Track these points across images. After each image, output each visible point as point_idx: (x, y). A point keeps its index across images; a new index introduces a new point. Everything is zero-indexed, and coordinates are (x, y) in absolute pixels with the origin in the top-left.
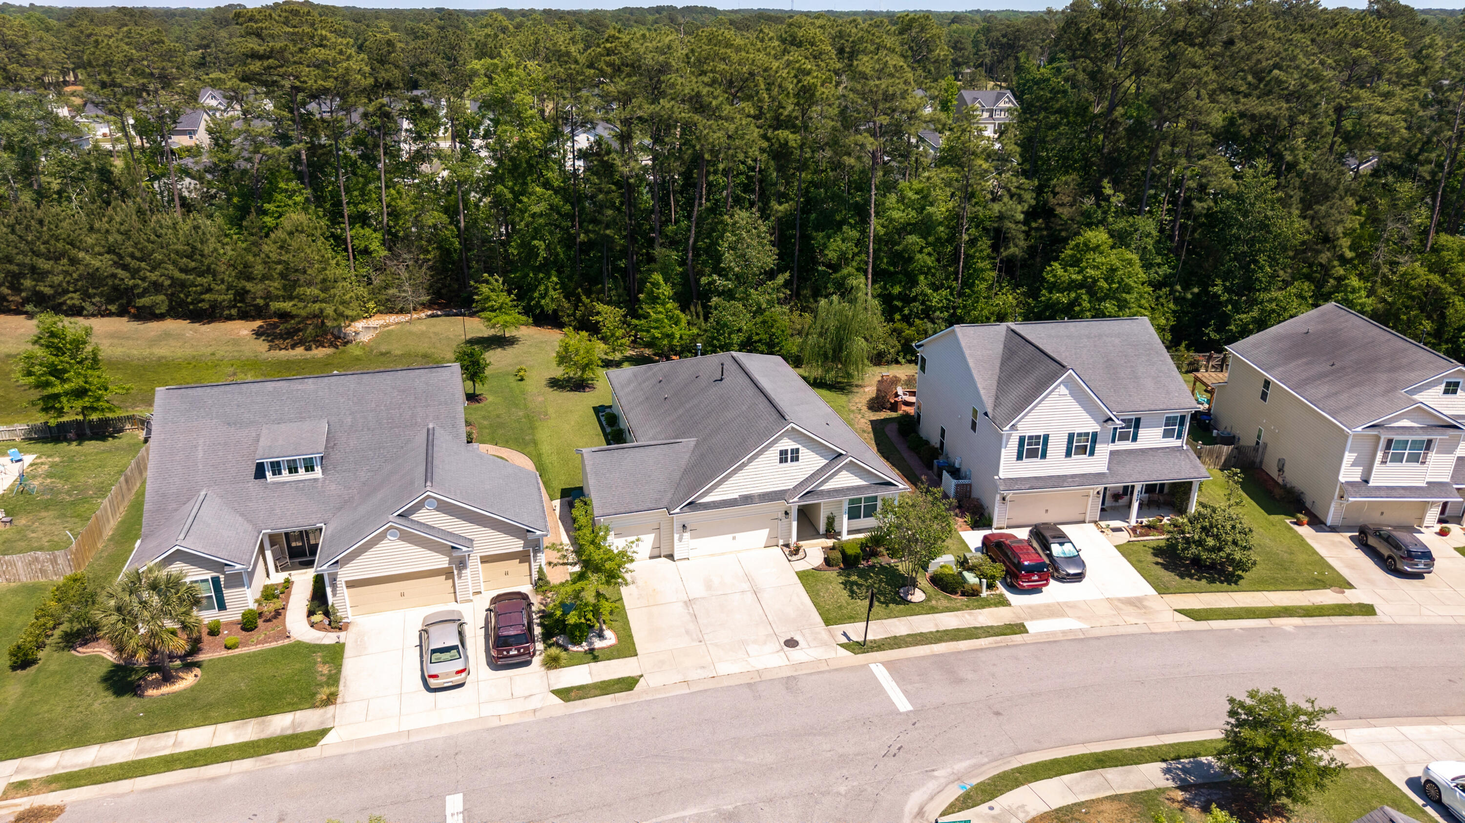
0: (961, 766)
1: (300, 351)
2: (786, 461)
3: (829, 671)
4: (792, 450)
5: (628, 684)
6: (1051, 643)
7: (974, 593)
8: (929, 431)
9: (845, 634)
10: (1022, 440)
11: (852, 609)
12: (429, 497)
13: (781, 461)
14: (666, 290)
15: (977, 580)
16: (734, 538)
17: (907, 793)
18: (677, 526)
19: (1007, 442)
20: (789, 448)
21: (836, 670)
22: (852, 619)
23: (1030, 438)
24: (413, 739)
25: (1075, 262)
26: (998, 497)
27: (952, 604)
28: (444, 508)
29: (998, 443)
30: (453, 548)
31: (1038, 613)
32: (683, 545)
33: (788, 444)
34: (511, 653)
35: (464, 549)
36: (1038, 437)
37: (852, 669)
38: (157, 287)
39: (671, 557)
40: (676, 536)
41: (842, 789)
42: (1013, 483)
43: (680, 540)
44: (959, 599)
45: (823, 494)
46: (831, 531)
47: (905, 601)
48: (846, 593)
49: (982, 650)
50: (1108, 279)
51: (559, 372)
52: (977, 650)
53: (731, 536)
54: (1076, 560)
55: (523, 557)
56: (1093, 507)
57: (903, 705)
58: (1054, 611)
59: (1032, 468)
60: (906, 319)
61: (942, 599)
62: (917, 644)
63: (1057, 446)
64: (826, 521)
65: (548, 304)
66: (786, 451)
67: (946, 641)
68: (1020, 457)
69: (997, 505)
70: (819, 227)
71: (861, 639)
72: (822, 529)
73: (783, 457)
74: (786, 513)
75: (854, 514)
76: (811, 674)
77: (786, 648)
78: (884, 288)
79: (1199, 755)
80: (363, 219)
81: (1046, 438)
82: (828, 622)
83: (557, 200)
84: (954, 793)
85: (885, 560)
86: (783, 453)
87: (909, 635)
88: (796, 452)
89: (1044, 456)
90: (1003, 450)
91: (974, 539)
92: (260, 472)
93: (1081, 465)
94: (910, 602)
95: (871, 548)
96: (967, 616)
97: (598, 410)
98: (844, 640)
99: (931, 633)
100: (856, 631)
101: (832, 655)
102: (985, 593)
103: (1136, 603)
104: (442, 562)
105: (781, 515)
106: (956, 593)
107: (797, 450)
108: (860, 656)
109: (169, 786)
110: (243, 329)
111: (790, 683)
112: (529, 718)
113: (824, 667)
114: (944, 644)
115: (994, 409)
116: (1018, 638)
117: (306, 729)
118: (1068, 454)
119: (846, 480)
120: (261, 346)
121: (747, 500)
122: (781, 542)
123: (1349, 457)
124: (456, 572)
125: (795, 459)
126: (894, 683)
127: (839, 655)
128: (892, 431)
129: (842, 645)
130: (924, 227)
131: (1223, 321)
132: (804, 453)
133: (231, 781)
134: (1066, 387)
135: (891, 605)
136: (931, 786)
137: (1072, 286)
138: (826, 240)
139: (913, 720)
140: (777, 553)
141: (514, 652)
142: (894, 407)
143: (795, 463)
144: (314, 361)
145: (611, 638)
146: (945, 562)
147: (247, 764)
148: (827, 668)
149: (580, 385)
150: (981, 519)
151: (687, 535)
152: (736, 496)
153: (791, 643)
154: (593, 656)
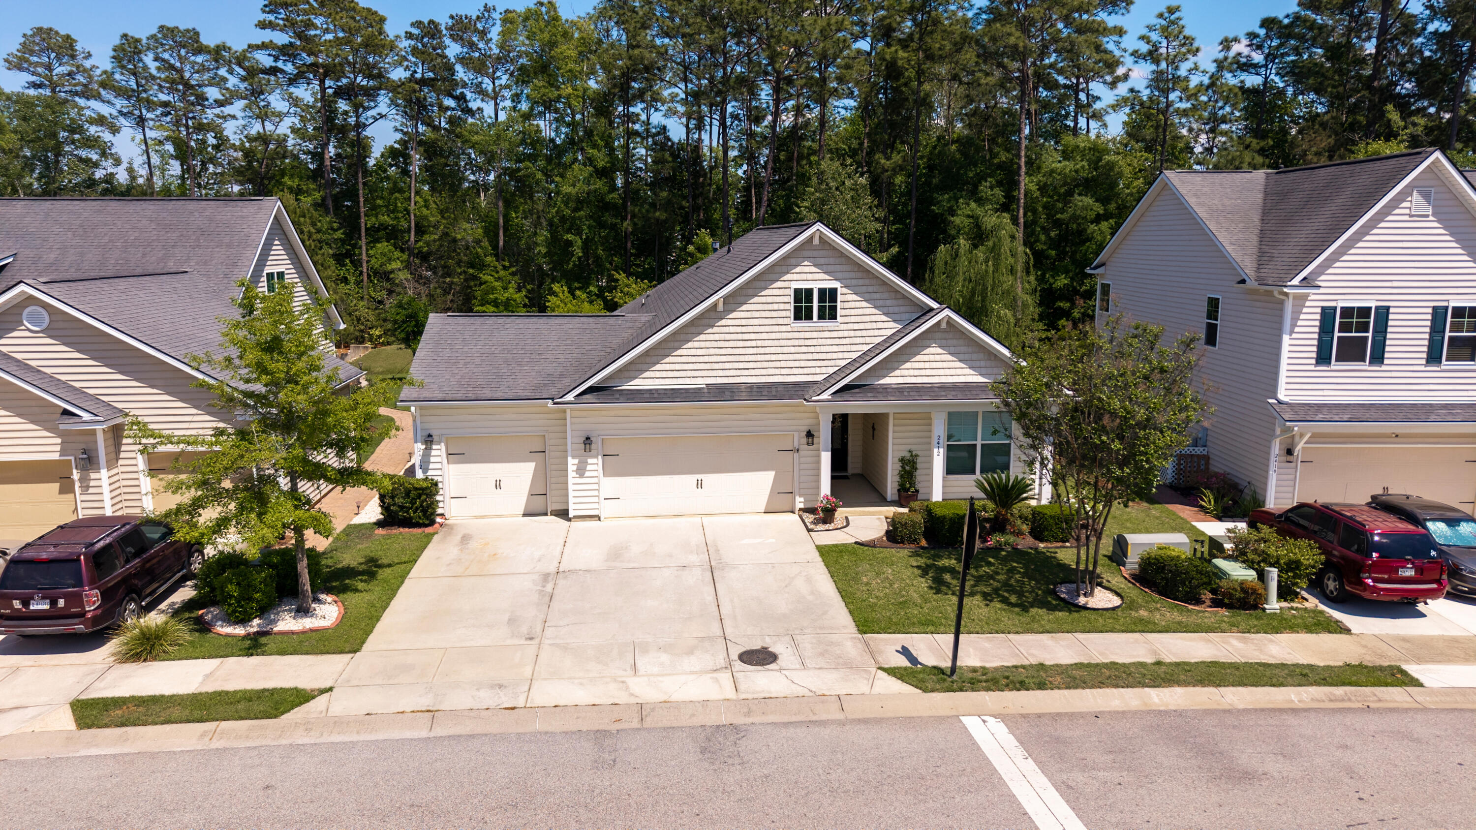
2: (809, 317)
3: (842, 723)
4: (822, 292)
5: (275, 703)
7: (1247, 601)
9: (905, 652)
10: (1327, 314)
11: (933, 609)
12: (31, 300)
13: (797, 317)
15: (1250, 575)
16: (699, 484)
18: (573, 441)
19: (1295, 319)
20: (815, 286)
21: (865, 721)
22: (928, 625)
23: (1347, 312)
26: (1276, 448)
27: (1192, 619)
28: (64, 330)
29: (1272, 327)
30: (66, 412)
31: (1429, 652)
32: (587, 484)
33: (813, 278)
34: (34, 607)
35: (86, 416)
36: (1364, 312)
37: (909, 722)
39: (563, 514)
40: (572, 463)
42: (1309, 415)
43: (581, 471)
44: (1207, 613)
45: (886, 391)
46: (908, 489)
47: (1072, 606)
48: (923, 584)
49: (1295, 711)
52: (1281, 711)
53: (692, 479)
57: (1057, 820)
59: (1351, 384)
61: (1161, 608)
62: (1101, 685)
63: (1407, 337)
64: (898, 466)
66: (809, 292)
67: (1186, 684)
68: (1323, 358)
69: (1273, 465)
70: (943, 188)
71: (946, 664)
72: (891, 487)
73: (802, 307)
74: (809, 434)
75: (960, 463)
76: (786, 725)
77: (739, 665)
78: (1041, 280)
81: (1383, 313)
82: (865, 625)
85: (1024, 542)
86: (802, 297)
87: (1079, 666)
88: (829, 296)
89: (1378, 358)
90: (1286, 339)
94: (1085, 608)
96: (1235, 643)
98: (902, 662)
99: (1142, 664)
100: (934, 647)
101: (862, 687)
102: (1274, 605)
104: (48, 446)
105: (798, 439)
106: (1198, 602)
107: (833, 292)
108: (938, 697)
113: (829, 713)
114: (1178, 690)
115: (1259, 266)
116: (1395, 695)
118: (1433, 357)
119: (939, 366)
121: (722, 393)
122: (800, 503)
124: (76, 475)
125: (829, 312)
126: (1030, 766)
127: (877, 689)
129: (892, 672)
132: (847, 299)
134: (1426, 196)
135: (1034, 611)
138: (953, 202)
140: (790, 523)
141: (40, 606)
143: (827, 324)
145: (325, 617)
146: (1165, 543)
148: (840, 716)
150: (1236, 506)
151: (595, 463)
152: (700, 383)
153: (758, 657)
154: (256, 644)
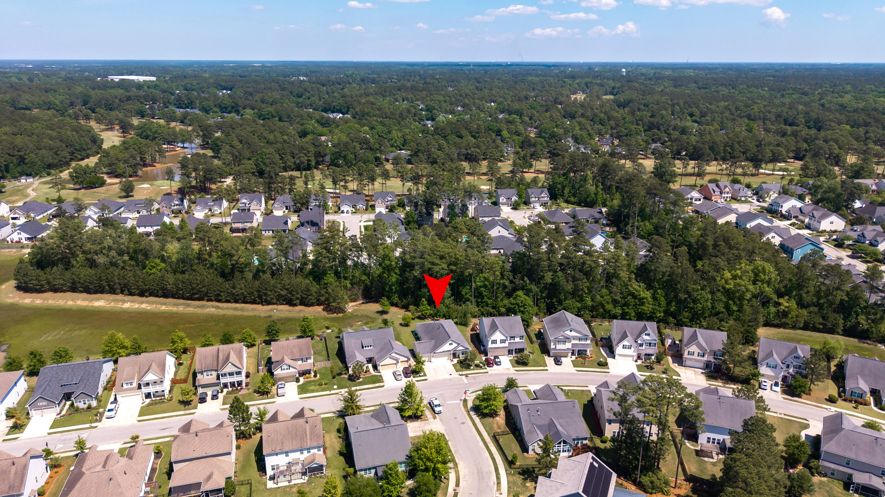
1: (335, 315)
5: (426, 380)
6: (492, 375)
7: (481, 367)
8: (481, 336)
9: (459, 373)
10: (492, 341)
11: (461, 370)
12: (393, 352)
14: (426, 303)
15: (482, 365)
18: (432, 356)
19: (490, 341)
21: (457, 378)
24: (397, 386)
25: (515, 298)
26: (489, 351)
28: (396, 353)
29: (488, 341)
30: (397, 360)
31: (491, 370)
32: (433, 360)
33: (451, 342)
35: (399, 360)
36: (495, 340)
37: (460, 378)
38: (297, 298)
39: (431, 362)
40: (432, 358)
41: (456, 391)
42: (491, 348)
44: (478, 368)
45: (457, 350)
46: (459, 357)
47: (470, 368)
48: (460, 367)
49: (481, 375)
50: (522, 303)
51: (403, 322)
53: (441, 358)
54: (500, 362)
55: (407, 361)
56: (507, 353)
57: (466, 382)
58: (494, 370)
59: (494, 346)
60: (482, 307)
61: (476, 368)
62: (470, 375)
63: (498, 342)
64: (457, 355)
65: (395, 301)
67: (475, 374)
68: (492, 344)
72: (457, 357)
73: (450, 344)
74: (451, 354)
75: (463, 354)
76: (453, 379)
80: (346, 278)
82: (456, 372)
83: (398, 277)
85: (468, 362)
87: (469, 373)
89: (496, 343)
90: (489, 343)
91: (484, 358)
92: (363, 347)
93: (503, 345)
95: (465, 360)
96: (479, 371)
97: (412, 332)
99: (473, 373)
100: (461, 373)
103: (508, 369)
104: (395, 362)
108: (461, 376)
110: (320, 309)
111: (450, 380)
113: (455, 378)
115: (489, 334)
116: (486, 374)
117: (381, 385)
118: (501, 343)
119: (461, 348)
120: (325, 314)
121: (444, 352)
122: (450, 359)
123: (552, 344)
124: (398, 364)
128: (474, 336)
129: (458, 375)
130: (485, 286)
131: (556, 308)
134: (500, 331)
135: (467, 369)
137: (514, 304)
139: (467, 384)
140: (449, 361)
141: (408, 375)
142: (476, 331)
143: (452, 345)
144: (339, 318)
145: (422, 374)
146: (477, 362)
149: (407, 325)
150: (486, 355)
151: (434, 358)
152: (442, 351)
153: (450, 375)
154: (420, 376)
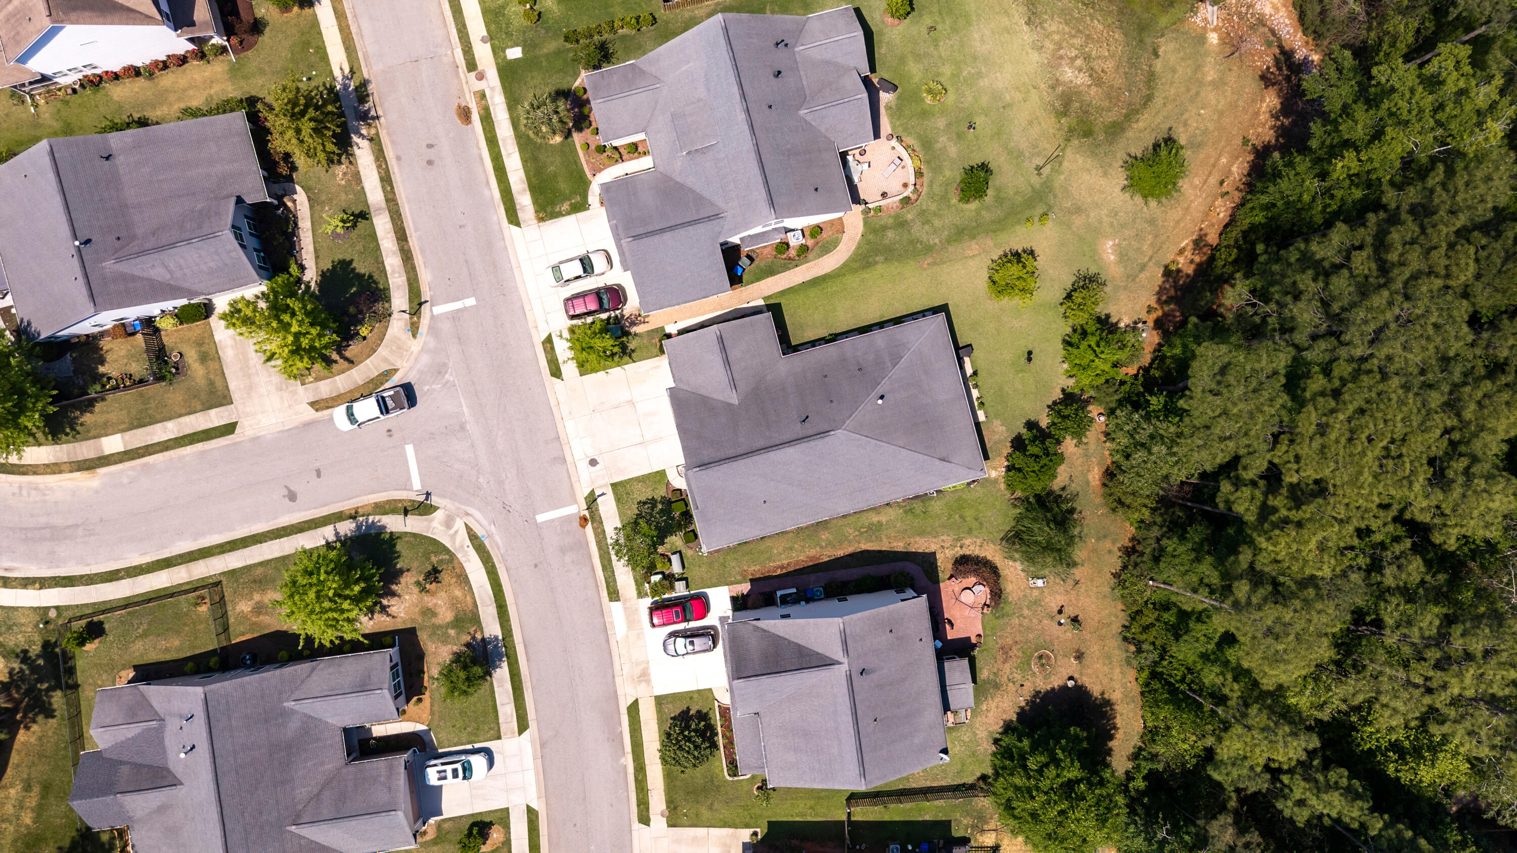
0: (497, 538)
3: (569, 482)
5: (557, 374)
9: (603, 493)
11: (629, 502)
17: (479, 510)
21: (571, 485)
22: (618, 500)
24: (516, 271)
31: (630, 613)
41: (481, 480)
71: (599, 502)
76: (569, 472)
77: (589, 459)
79: (508, 658)
82: (613, 485)
84: (480, 532)
98: (598, 492)
100: (606, 500)
101: (584, 486)
108: (584, 502)
109: (483, 164)
111: (560, 460)
112: (531, 325)
113: (573, 480)
116: (604, 594)
117: (520, 215)
127: (584, 489)
129: (594, 491)
133: (487, 192)
136: (485, 522)
139: (530, 521)
147: (497, 194)
153: (593, 462)
